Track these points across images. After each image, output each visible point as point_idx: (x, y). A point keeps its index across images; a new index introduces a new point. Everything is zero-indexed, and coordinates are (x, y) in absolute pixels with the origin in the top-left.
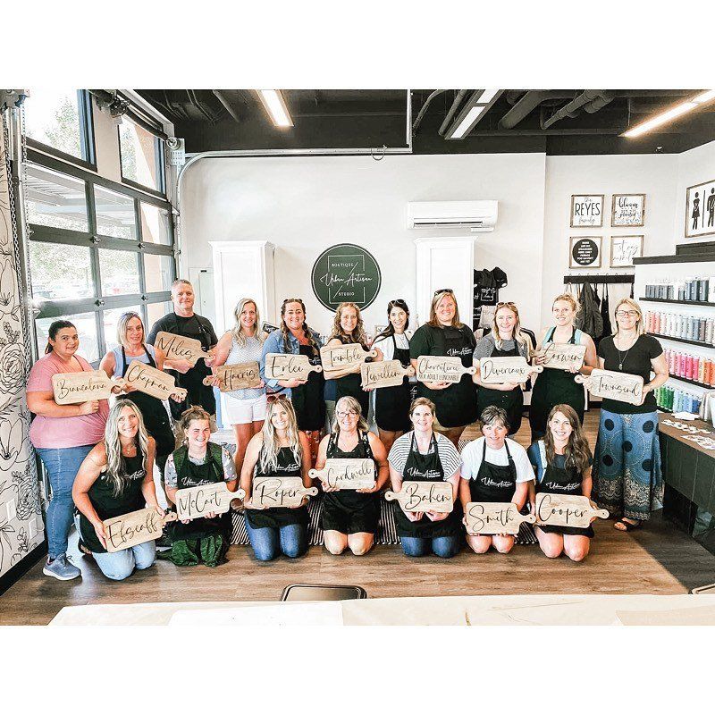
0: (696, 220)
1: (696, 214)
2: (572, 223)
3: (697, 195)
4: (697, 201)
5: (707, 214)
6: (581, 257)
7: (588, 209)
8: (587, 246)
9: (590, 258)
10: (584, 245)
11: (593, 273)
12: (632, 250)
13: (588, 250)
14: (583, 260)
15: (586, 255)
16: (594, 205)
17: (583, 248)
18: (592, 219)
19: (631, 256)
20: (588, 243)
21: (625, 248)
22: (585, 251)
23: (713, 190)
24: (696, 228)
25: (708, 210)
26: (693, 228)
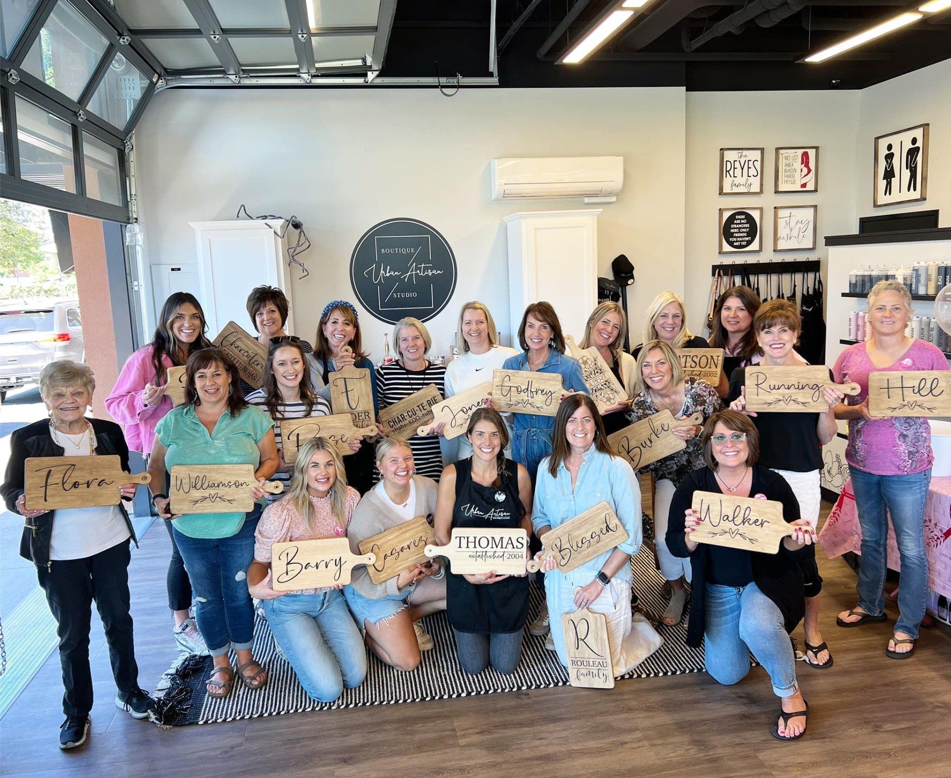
0: (889, 184)
1: (889, 174)
2: (721, 188)
3: (890, 147)
4: (889, 157)
5: (906, 174)
6: (735, 237)
7: (742, 169)
8: (743, 221)
9: (747, 239)
10: (739, 219)
11: (752, 260)
12: (802, 226)
13: (744, 228)
14: (737, 241)
15: (741, 235)
16: (751, 164)
17: (736, 224)
18: (749, 183)
19: (801, 236)
20: (743, 217)
21: (793, 224)
22: (739, 228)
23: (914, 141)
24: (890, 194)
25: (907, 169)
26: (885, 194)
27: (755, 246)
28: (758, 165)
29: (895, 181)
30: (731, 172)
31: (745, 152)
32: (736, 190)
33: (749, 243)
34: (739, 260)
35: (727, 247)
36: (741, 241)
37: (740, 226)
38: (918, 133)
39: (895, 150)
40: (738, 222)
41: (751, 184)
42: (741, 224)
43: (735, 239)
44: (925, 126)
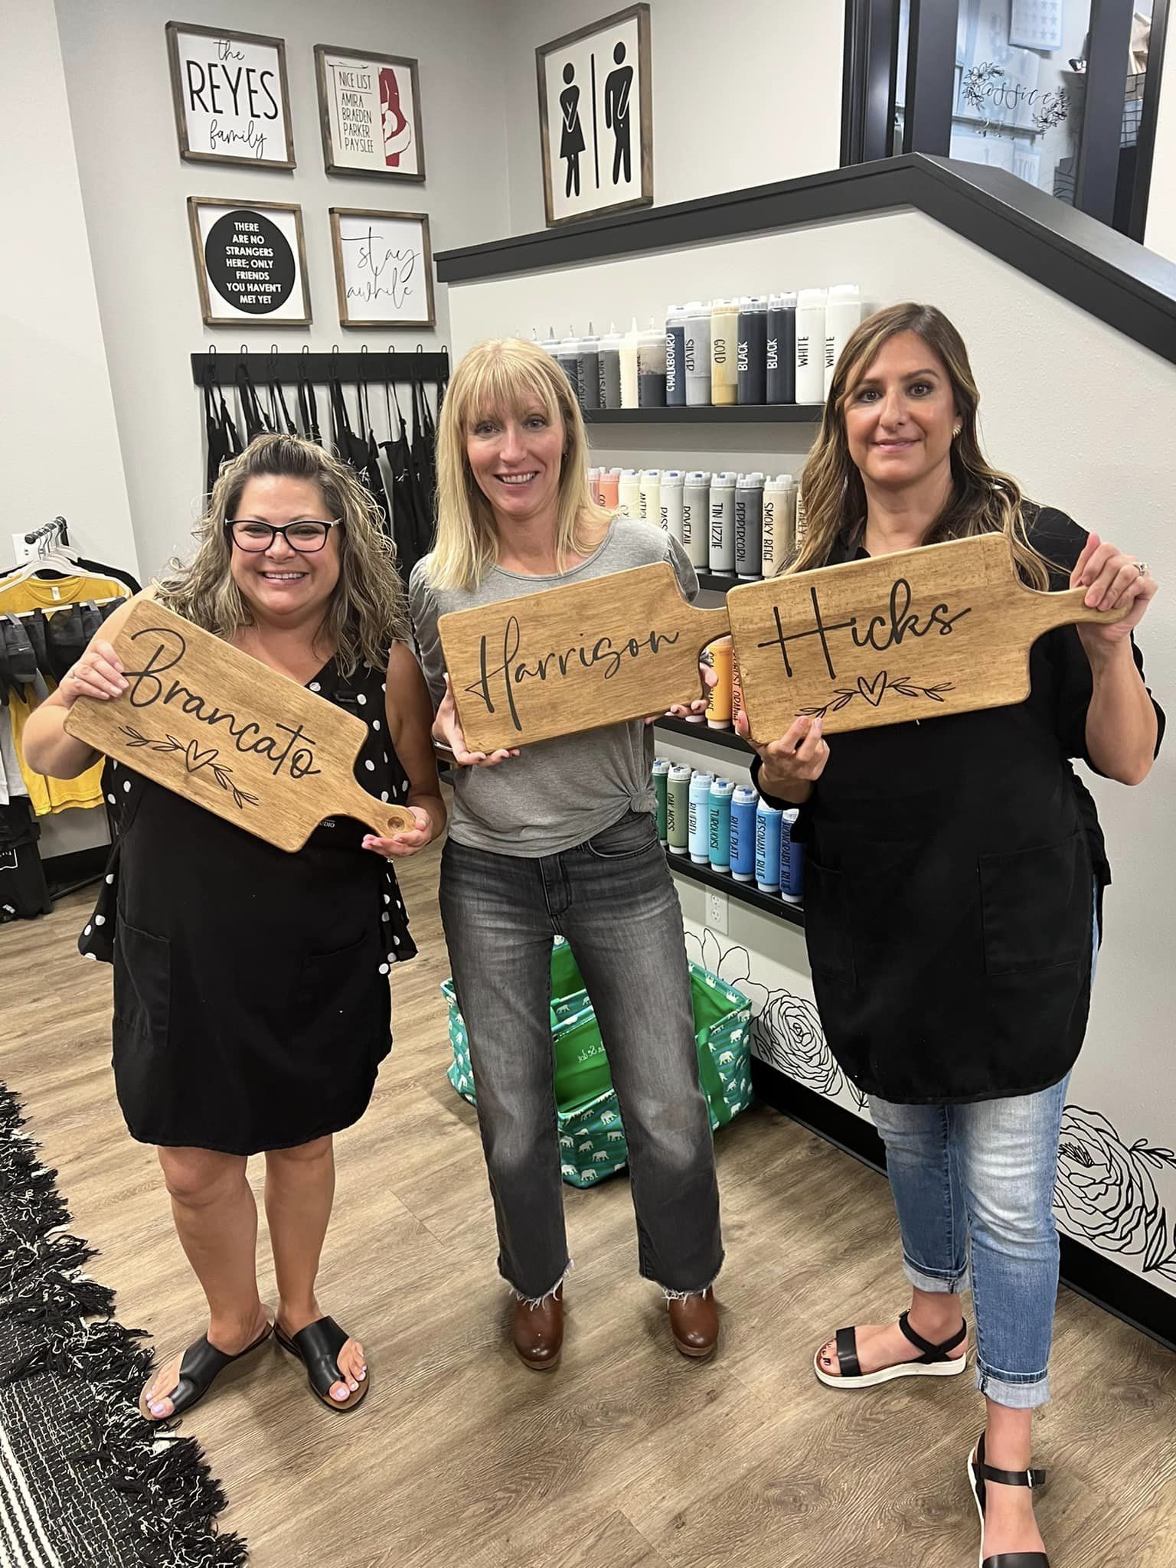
0: (574, 166)
1: (572, 144)
2: (183, 140)
3: (569, 73)
4: (570, 98)
5: (608, 138)
6: (241, 281)
7: (235, 91)
8: (254, 240)
9: (273, 288)
10: (243, 233)
11: (290, 344)
12: (400, 265)
13: (259, 258)
14: (247, 293)
15: (256, 276)
16: (255, 77)
17: (240, 245)
18: (257, 132)
19: (400, 287)
20: (253, 227)
21: (378, 260)
22: (249, 258)
23: (620, 52)
24: (577, 193)
25: (609, 127)
26: (568, 195)
27: (292, 309)
28: (274, 84)
29: (585, 158)
30: (206, 94)
31: (235, 46)
32: (223, 149)
33: (279, 299)
34: (259, 344)
35: (223, 309)
36: (256, 293)
37: (250, 252)
38: (627, 32)
39: (581, 80)
40: (243, 239)
41: (262, 139)
42: (251, 245)
43: (241, 287)
44: (640, 12)
